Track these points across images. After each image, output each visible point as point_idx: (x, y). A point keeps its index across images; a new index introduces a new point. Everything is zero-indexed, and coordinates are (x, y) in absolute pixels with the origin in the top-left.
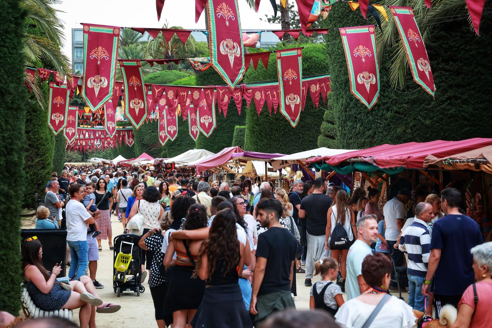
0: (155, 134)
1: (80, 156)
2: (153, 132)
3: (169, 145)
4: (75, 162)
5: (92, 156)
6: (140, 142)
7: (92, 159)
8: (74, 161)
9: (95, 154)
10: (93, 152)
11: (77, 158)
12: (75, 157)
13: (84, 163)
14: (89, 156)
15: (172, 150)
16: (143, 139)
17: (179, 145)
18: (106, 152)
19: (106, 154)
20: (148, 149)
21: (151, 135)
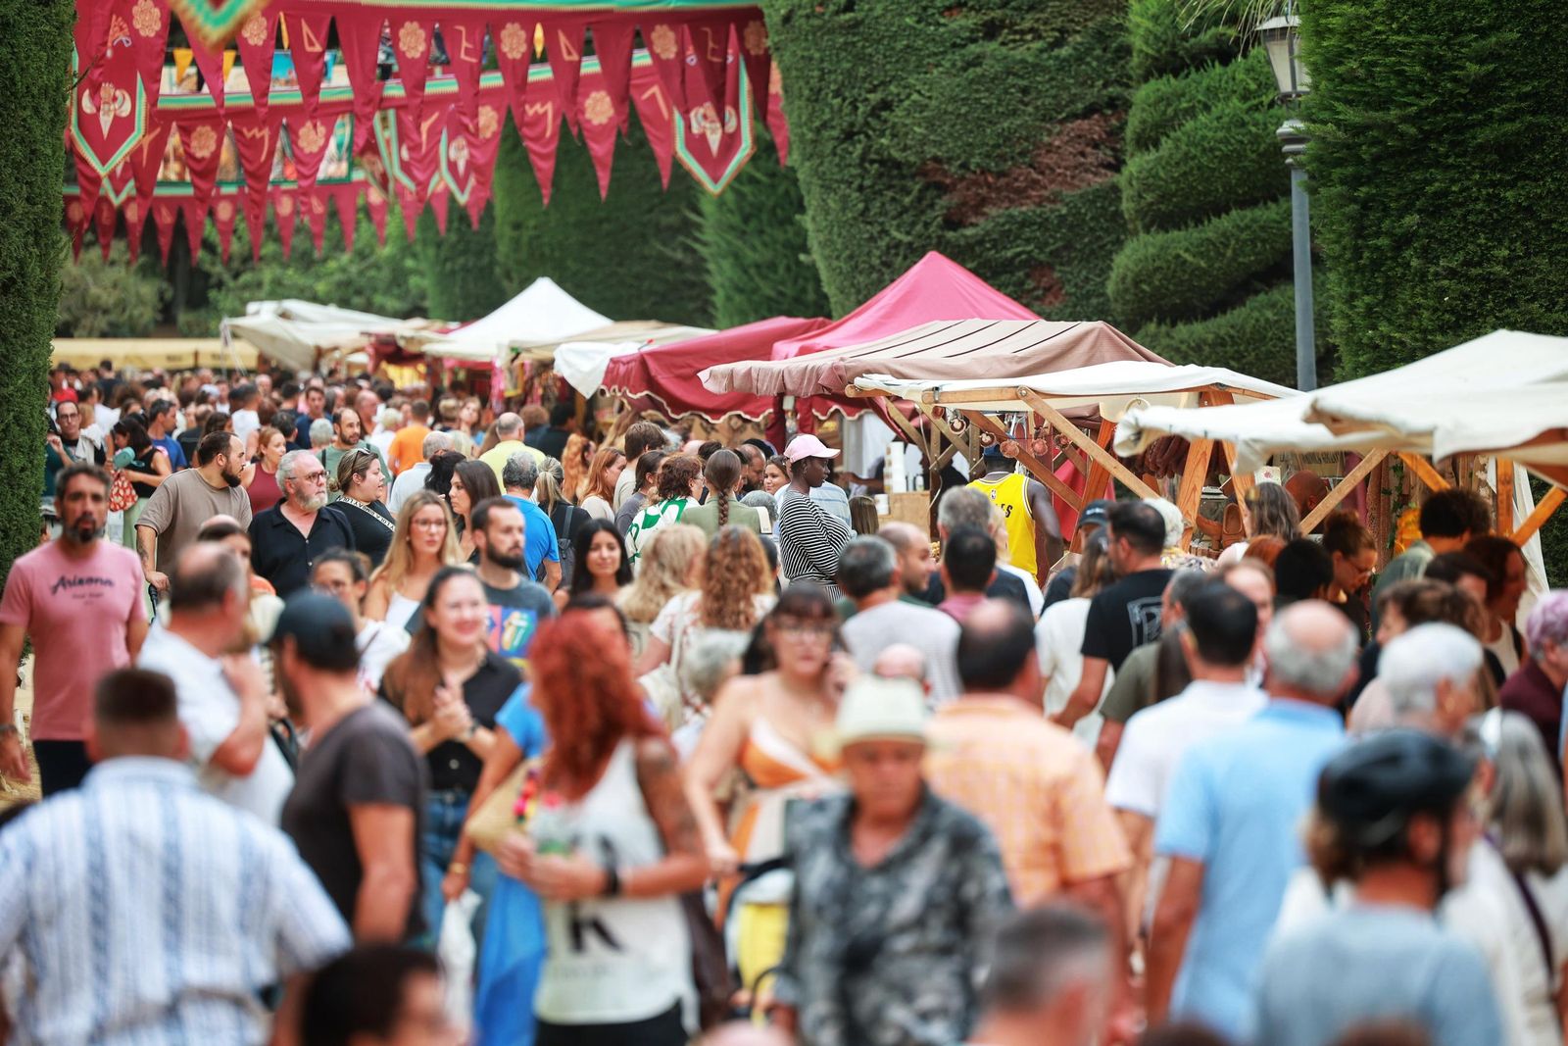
0: (1020, 53)
1: (148, 290)
2: (991, 30)
3: (1366, 152)
4: (104, 335)
5: (246, 287)
6: (849, 135)
7: (262, 315)
8: (102, 322)
9: (267, 274)
10: (249, 259)
11: (122, 305)
12: (108, 298)
13: (181, 348)
14: (220, 285)
15: (1411, 220)
16: (886, 105)
17: (1507, 153)
18: (362, 255)
19: (361, 273)
20: (937, 215)
21: (977, 61)
